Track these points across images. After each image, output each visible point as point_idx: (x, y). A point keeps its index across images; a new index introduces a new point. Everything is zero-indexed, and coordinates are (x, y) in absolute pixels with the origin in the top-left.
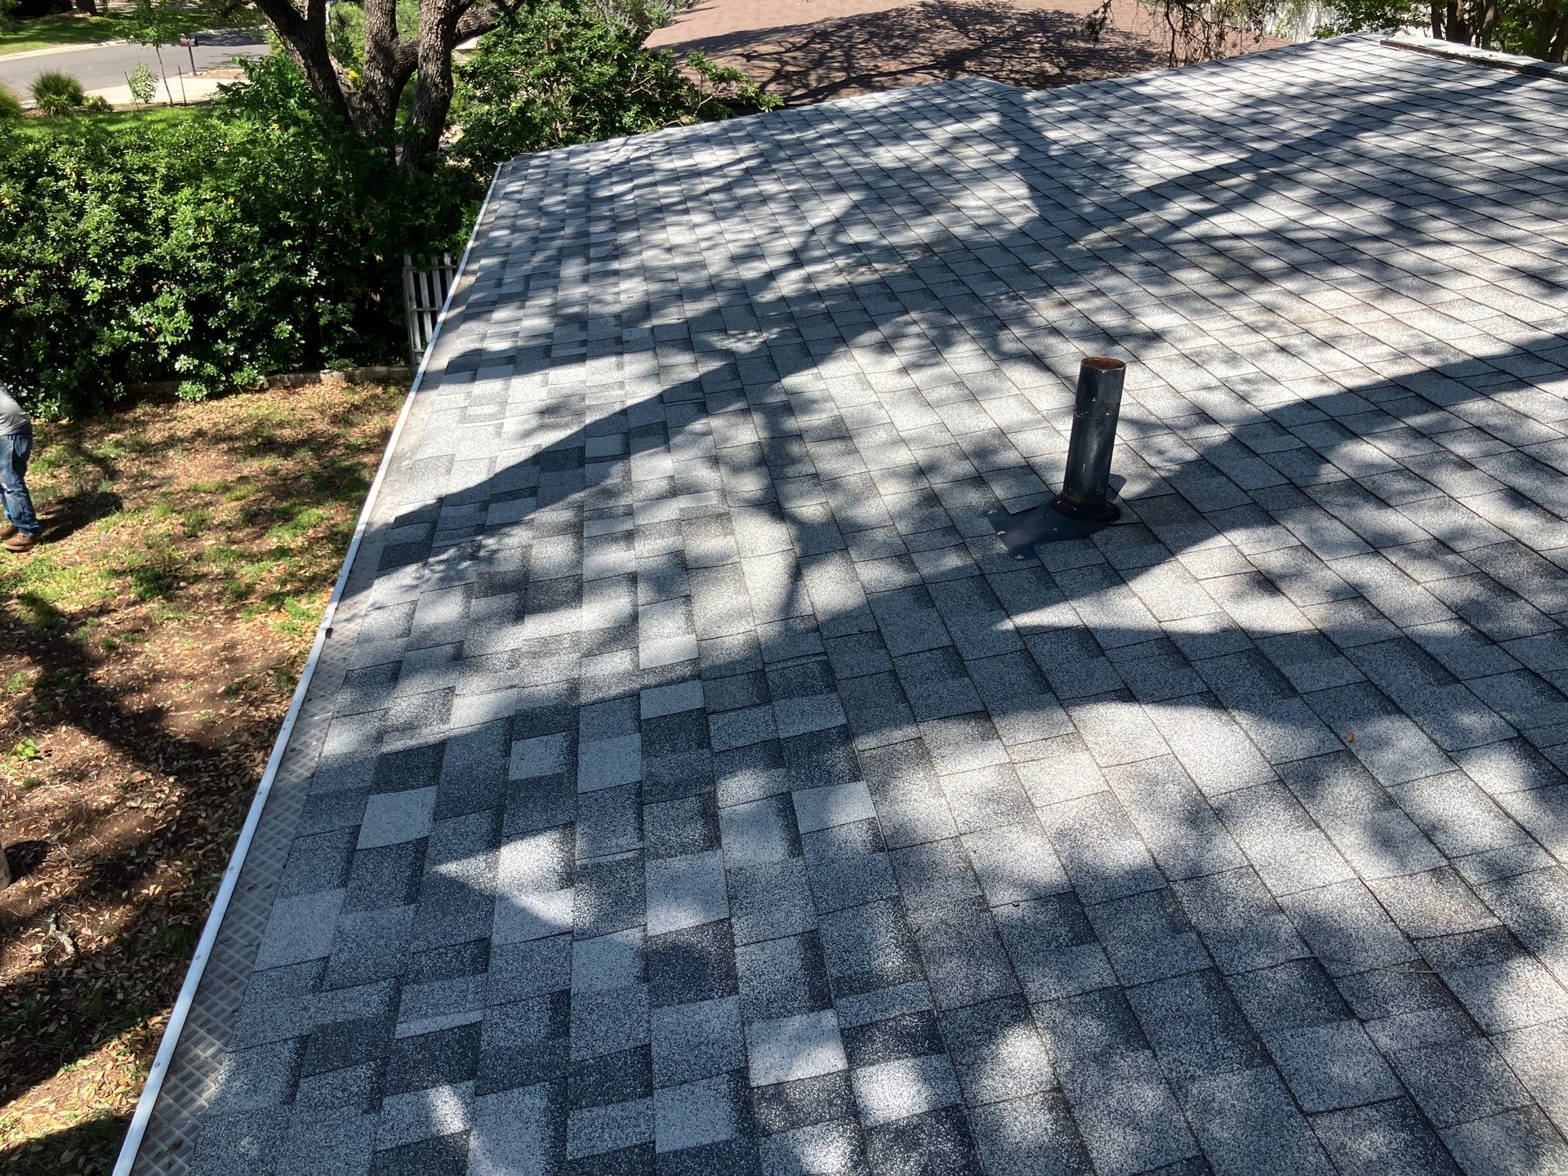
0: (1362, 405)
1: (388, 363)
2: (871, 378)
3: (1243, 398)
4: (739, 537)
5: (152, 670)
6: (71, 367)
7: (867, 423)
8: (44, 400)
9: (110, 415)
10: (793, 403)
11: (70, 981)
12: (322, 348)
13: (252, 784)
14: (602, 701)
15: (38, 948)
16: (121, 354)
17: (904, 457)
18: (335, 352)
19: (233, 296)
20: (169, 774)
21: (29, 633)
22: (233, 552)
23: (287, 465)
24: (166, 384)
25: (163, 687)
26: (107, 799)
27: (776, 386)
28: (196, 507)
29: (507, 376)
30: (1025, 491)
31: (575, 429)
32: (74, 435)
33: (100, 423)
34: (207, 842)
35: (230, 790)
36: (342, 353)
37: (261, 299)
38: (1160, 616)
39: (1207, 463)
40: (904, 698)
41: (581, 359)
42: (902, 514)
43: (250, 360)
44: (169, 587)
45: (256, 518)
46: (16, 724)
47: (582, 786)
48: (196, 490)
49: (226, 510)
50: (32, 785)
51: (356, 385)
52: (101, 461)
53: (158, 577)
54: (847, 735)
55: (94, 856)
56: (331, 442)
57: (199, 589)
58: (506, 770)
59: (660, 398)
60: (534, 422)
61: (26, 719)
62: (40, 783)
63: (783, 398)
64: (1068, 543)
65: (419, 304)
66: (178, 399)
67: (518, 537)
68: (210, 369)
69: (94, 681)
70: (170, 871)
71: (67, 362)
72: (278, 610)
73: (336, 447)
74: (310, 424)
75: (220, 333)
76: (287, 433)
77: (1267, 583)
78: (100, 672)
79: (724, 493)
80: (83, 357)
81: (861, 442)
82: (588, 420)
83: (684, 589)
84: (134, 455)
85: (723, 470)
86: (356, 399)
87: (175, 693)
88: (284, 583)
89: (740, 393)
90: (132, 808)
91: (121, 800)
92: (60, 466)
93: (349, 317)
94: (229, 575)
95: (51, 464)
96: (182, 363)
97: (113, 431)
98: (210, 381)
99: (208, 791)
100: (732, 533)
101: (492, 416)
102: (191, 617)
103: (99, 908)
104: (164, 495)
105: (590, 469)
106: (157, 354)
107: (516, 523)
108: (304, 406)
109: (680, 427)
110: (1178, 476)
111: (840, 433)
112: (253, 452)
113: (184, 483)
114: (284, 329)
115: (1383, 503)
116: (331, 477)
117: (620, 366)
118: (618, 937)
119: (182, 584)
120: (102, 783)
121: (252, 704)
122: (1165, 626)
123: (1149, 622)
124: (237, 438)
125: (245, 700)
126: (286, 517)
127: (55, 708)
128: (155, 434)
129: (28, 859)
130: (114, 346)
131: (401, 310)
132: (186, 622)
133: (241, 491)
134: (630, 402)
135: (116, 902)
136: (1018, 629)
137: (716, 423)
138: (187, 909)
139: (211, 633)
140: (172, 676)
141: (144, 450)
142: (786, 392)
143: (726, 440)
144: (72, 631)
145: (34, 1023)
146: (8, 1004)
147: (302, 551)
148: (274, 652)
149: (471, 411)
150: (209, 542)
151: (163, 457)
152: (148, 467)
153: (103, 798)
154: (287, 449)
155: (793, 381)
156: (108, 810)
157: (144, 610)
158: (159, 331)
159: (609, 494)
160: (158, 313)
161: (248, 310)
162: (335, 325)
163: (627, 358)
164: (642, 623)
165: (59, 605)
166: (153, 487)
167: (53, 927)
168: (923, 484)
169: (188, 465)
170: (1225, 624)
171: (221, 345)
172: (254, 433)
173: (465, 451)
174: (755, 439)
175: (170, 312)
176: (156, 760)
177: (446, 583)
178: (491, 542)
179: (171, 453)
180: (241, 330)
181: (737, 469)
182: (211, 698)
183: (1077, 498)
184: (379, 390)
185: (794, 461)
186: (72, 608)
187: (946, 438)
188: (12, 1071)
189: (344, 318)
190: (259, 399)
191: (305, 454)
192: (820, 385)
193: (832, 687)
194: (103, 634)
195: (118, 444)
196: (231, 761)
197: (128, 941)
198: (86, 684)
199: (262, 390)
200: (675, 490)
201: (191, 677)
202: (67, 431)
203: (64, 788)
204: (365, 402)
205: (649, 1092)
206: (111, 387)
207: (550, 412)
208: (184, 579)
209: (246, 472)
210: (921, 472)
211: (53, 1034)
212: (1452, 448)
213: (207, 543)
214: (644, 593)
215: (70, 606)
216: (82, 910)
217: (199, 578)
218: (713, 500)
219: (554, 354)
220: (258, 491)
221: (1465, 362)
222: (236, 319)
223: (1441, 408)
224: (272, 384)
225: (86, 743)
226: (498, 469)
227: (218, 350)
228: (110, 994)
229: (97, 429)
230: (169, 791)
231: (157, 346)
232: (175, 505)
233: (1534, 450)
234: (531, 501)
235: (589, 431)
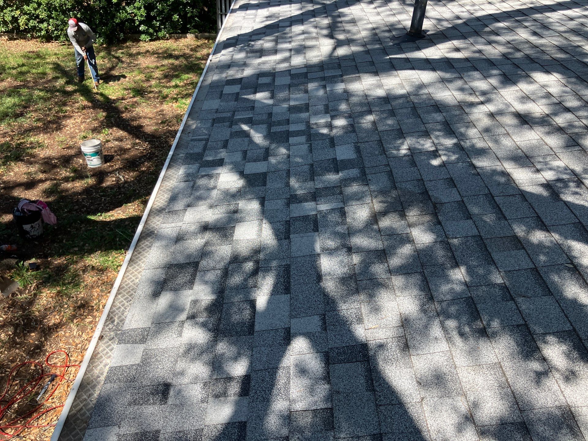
0: (506, 15)
1: (209, 32)
2: (365, 10)
3: (472, 14)
4: (320, 42)
5: (139, 115)
6: (107, 27)
7: (361, 19)
8: (98, 38)
9: (119, 45)
10: (341, 15)
11: (123, 187)
12: (188, 25)
13: (170, 146)
14: (281, 71)
15: (114, 179)
16: (123, 22)
17: (370, 26)
18: (192, 27)
19: (159, 4)
20: (146, 142)
21: (102, 104)
22: (161, 86)
23: (177, 62)
24: (136, 35)
25: (141, 120)
26: (129, 146)
27: (336, 11)
28: (149, 72)
29: (257, 9)
30: (401, 33)
31: (276, 21)
32: (108, 50)
33: (116, 47)
34: (158, 159)
35: (164, 147)
36: (195, 27)
37: (169, 6)
38: (427, 56)
39: (455, 27)
40: (358, 70)
41: (279, 5)
42: (366, 38)
43: (164, 28)
44: (142, 94)
45: (168, 77)
46: (101, 126)
47: (276, 84)
48: (148, 68)
49: (158, 74)
50: (108, 141)
51: (199, 39)
52: (118, 58)
53: (139, 91)
54: (342, 76)
55: (127, 159)
56: (191, 56)
57: (151, 95)
58: (257, 82)
59: (302, 14)
60: (265, 19)
61: (104, 125)
62: (109, 141)
63: (338, 14)
64: (409, 43)
65: (221, 11)
66: (140, 40)
67: (260, 42)
68: (151, 30)
69: (122, 117)
70: (149, 165)
71: (106, 25)
72: (176, 102)
73: (192, 58)
74: (184, 51)
75: (154, 18)
76: (176, 53)
77: (457, 50)
78: (124, 115)
79: (317, 33)
80: (111, 23)
81: (358, 24)
82: (280, 19)
83: (304, 52)
84: (128, 57)
85: (318, 29)
86: (199, 44)
87: (145, 122)
88: (178, 95)
89: (326, 13)
90: (136, 149)
91: (133, 147)
92: (105, 58)
93: (197, 14)
94: (160, 92)
95: (102, 57)
96: (142, 28)
97: (120, 49)
98: (151, 35)
99: (158, 147)
100: (319, 41)
101: (252, 18)
102: (149, 102)
103: (130, 172)
104: (138, 68)
105: (280, 29)
106: (135, 23)
107: (260, 40)
108: (181, 45)
109: (307, 20)
110: (444, 30)
111: (353, 22)
112: (166, 58)
113: (144, 66)
114: (176, 17)
115: (498, 35)
116: (191, 66)
117: (290, 7)
118: (283, 106)
119: (146, 93)
120: (127, 142)
121: (169, 126)
122: (428, 57)
123: (425, 57)
124: (160, 53)
125: (167, 125)
126: (177, 76)
127: (112, 123)
128: (134, 50)
129: (109, 159)
130: (121, 19)
131: (215, 13)
132: (148, 104)
133: (163, 68)
134: (293, 15)
135: (134, 171)
136: (390, 58)
137: (317, 19)
138: (154, 174)
139: (155, 107)
140: (145, 118)
141: (131, 55)
142: (339, 13)
143: (320, 22)
144: (114, 104)
145: (115, 196)
146: (107, 191)
147: (183, 87)
148: (175, 113)
149: (246, 17)
150: (153, 82)
151: (137, 58)
152: (133, 60)
153: (128, 146)
154: (177, 57)
155: (341, 10)
156: (130, 149)
157: (135, 99)
158: (135, 15)
159: (285, 34)
160: (135, 9)
161: (164, 10)
162: (192, 17)
163: (293, 5)
164: (292, 58)
165: (110, 97)
166: (134, 66)
167: (118, 174)
168: (374, 31)
169: (145, 60)
170: (443, 57)
171: (154, 22)
172: (165, 52)
173: (245, 25)
174: (328, 22)
175: (139, 9)
176: (142, 138)
177: (241, 50)
178: (253, 43)
179: (139, 57)
180: (162, 17)
181: (322, 28)
182: (157, 124)
183: (413, 31)
184: (206, 41)
185: (338, 27)
186: (114, 98)
187: (383, 22)
188: (110, 205)
189: (196, 15)
190: (167, 42)
191: (181, 59)
192: (350, 11)
193: (340, 68)
194: (123, 105)
195: (122, 53)
196: (164, 140)
197: (138, 179)
198: (120, 118)
199: (167, 39)
200: (303, 33)
201: (150, 118)
202: (106, 49)
203: (117, 143)
204: (201, 45)
205: (289, 124)
206: (119, 35)
207: (268, 17)
208: (146, 92)
209: (163, 63)
210: (374, 29)
211: (120, 198)
212: (524, 24)
213: (153, 83)
214: (293, 53)
215: (113, 97)
216: (125, 172)
217: (151, 92)
218: (314, 35)
219: (271, 4)
220: (168, 69)
221: (541, 6)
222: (160, 12)
223: (527, 16)
224: (171, 38)
225: (121, 132)
226: (254, 29)
227: (154, 24)
228: (135, 191)
229: (115, 48)
230: (146, 145)
231: (135, 20)
232: (141, 71)
233: (545, 25)
234: (264, 35)
235: (280, 21)
